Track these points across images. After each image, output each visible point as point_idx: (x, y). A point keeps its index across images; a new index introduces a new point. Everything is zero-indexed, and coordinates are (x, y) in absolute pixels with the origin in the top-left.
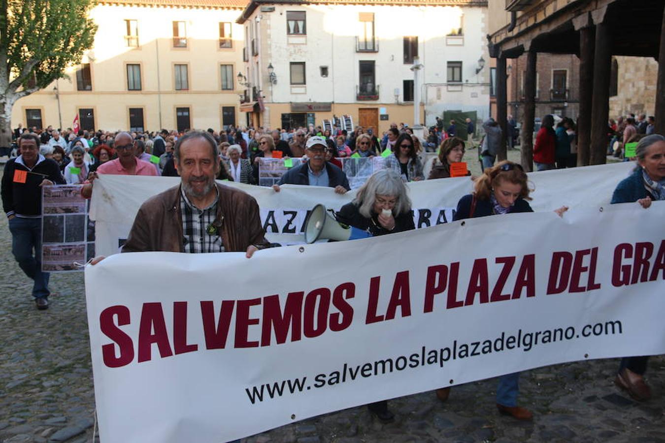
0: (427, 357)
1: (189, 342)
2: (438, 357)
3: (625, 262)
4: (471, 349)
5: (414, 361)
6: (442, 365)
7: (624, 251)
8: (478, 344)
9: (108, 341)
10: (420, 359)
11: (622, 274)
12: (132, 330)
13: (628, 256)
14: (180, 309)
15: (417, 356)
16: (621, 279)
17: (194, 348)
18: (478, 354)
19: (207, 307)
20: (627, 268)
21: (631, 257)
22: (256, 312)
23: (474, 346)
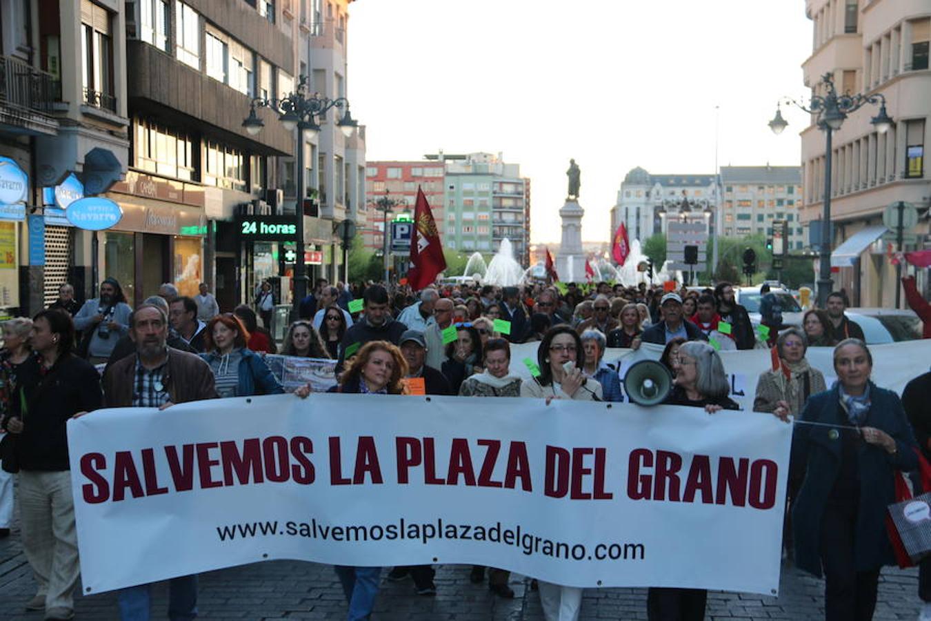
0: (406, 530)
1: (160, 485)
2: (421, 532)
3: (644, 471)
4: (460, 532)
5: (392, 532)
6: (425, 542)
7: (642, 458)
8: (468, 528)
9: (88, 481)
10: (398, 531)
11: (640, 484)
12: (108, 474)
13: (648, 463)
14: (148, 455)
15: (395, 527)
16: (640, 491)
17: (165, 491)
18: (470, 538)
19: (170, 451)
20: (646, 479)
21: (651, 466)
22: (215, 454)
23: (464, 529)
